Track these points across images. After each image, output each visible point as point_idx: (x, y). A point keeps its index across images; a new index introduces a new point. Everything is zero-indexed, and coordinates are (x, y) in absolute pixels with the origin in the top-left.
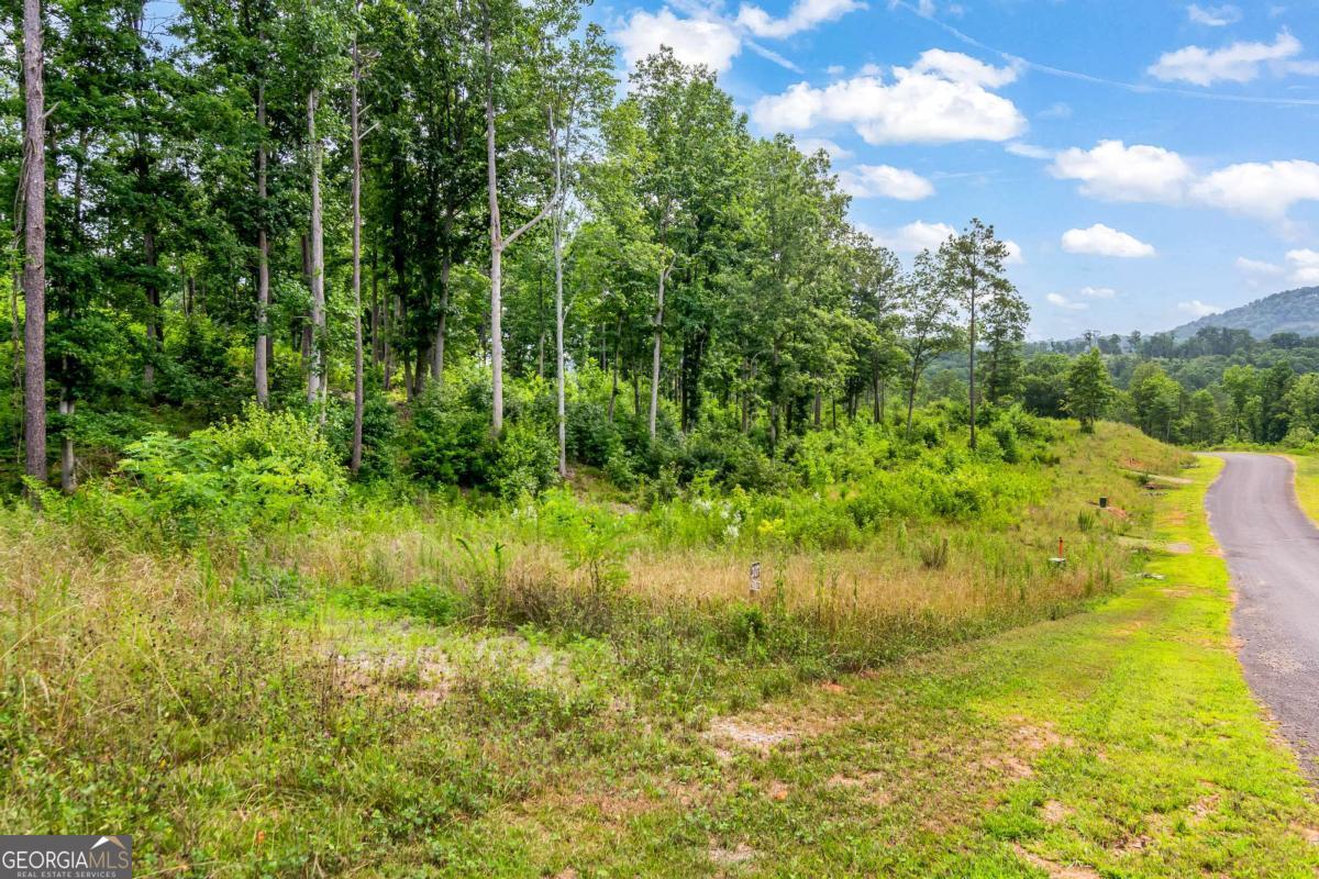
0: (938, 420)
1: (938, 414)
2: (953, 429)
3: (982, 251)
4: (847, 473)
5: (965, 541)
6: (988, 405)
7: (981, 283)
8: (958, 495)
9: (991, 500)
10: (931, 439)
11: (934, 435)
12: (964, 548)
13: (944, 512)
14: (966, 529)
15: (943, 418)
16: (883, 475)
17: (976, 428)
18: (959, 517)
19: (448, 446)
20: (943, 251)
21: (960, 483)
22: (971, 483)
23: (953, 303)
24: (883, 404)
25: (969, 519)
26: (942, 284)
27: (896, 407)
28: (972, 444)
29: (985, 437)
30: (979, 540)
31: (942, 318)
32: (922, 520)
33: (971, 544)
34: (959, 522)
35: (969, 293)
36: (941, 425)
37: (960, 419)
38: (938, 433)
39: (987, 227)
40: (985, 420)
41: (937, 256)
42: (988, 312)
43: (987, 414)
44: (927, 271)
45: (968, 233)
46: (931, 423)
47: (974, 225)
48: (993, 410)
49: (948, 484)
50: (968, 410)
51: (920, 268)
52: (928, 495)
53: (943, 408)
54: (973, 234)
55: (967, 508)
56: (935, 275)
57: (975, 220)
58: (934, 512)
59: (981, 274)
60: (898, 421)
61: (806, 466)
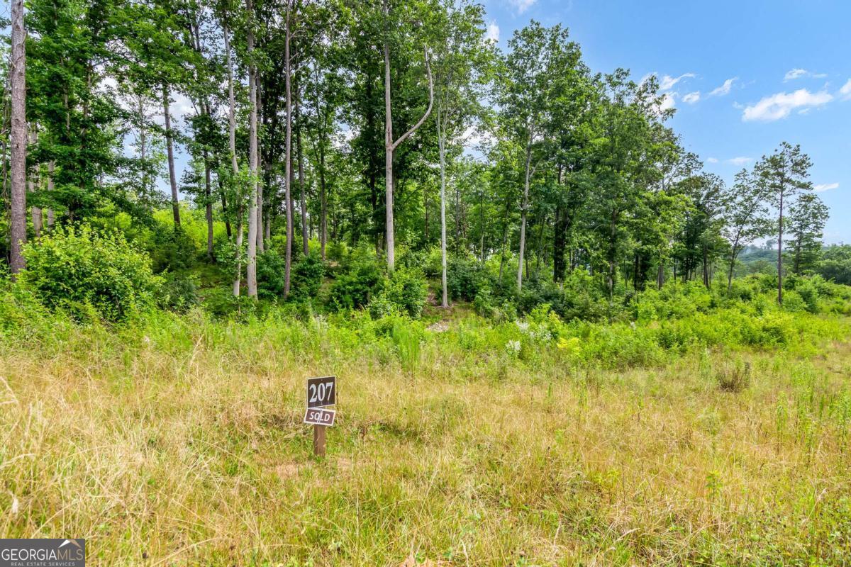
0: (753, 285)
1: (753, 282)
2: (765, 292)
3: (790, 164)
4: (672, 313)
5: (771, 366)
6: (793, 276)
7: (789, 187)
8: (765, 330)
9: (796, 337)
10: (746, 296)
11: (749, 295)
12: (769, 372)
13: (751, 342)
14: (772, 356)
15: (757, 284)
16: (700, 316)
17: (783, 290)
18: (766, 347)
19: (351, 283)
20: (758, 168)
21: (767, 321)
22: (778, 321)
23: (764, 204)
24: (710, 278)
25: (775, 349)
26: (757, 192)
27: (721, 278)
28: (780, 299)
29: (789, 295)
30: (785, 365)
31: (757, 215)
32: (727, 347)
33: (776, 369)
34: (765, 351)
35: (778, 196)
36: (755, 289)
37: (769, 285)
38: (752, 293)
39: (794, 146)
40: (791, 285)
41: (753, 173)
42: (794, 214)
43: (793, 281)
44: (745, 184)
45: (779, 153)
46: (748, 288)
47: (783, 147)
48: (797, 279)
49: (757, 323)
50: (777, 279)
51: (739, 182)
52: (738, 329)
53: (757, 278)
54: (782, 154)
55: (774, 340)
56: (751, 186)
57: (784, 143)
58: (742, 342)
59: (788, 181)
60: (722, 286)
61: (636, 307)
